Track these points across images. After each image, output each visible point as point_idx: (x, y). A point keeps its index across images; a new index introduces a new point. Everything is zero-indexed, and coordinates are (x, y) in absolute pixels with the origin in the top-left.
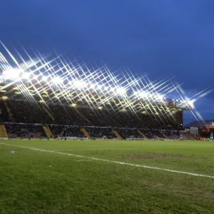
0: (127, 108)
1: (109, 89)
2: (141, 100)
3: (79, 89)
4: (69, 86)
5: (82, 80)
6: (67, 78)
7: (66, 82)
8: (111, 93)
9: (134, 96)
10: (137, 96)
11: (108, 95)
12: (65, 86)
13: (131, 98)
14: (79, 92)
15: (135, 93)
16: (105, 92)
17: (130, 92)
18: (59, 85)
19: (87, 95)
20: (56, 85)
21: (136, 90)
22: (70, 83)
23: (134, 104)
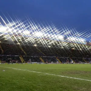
0: (64, 46)
1: (54, 36)
2: (72, 42)
3: (38, 37)
4: (33, 35)
5: (40, 32)
6: (32, 31)
7: (31, 33)
8: (55, 38)
9: (68, 40)
10: (70, 40)
11: (53, 40)
12: (30, 35)
13: (66, 41)
14: (38, 38)
16: (52, 38)
17: (65, 38)
18: (27, 35)
19: (42, 40)
21: (69, 37)
22: (33, 33)
23: (68, 44)
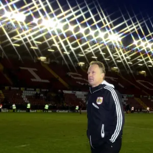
1: (97, 34)
2: (143, 52)
3: (50, 31)
4: (34, 25)
5: (56, 17)
6: (31, 13)
7: (29, 19)
8: (99, 40)
10: (137, 47)
12: (25, 25)
13: (128, 49)
14: (48, 36)
15: (135, 42)
16: (90, 38)
18: (16, 23)
19: (61, 41)
20: (12, 22)
22: (35, 20)
23: (132, 58)
